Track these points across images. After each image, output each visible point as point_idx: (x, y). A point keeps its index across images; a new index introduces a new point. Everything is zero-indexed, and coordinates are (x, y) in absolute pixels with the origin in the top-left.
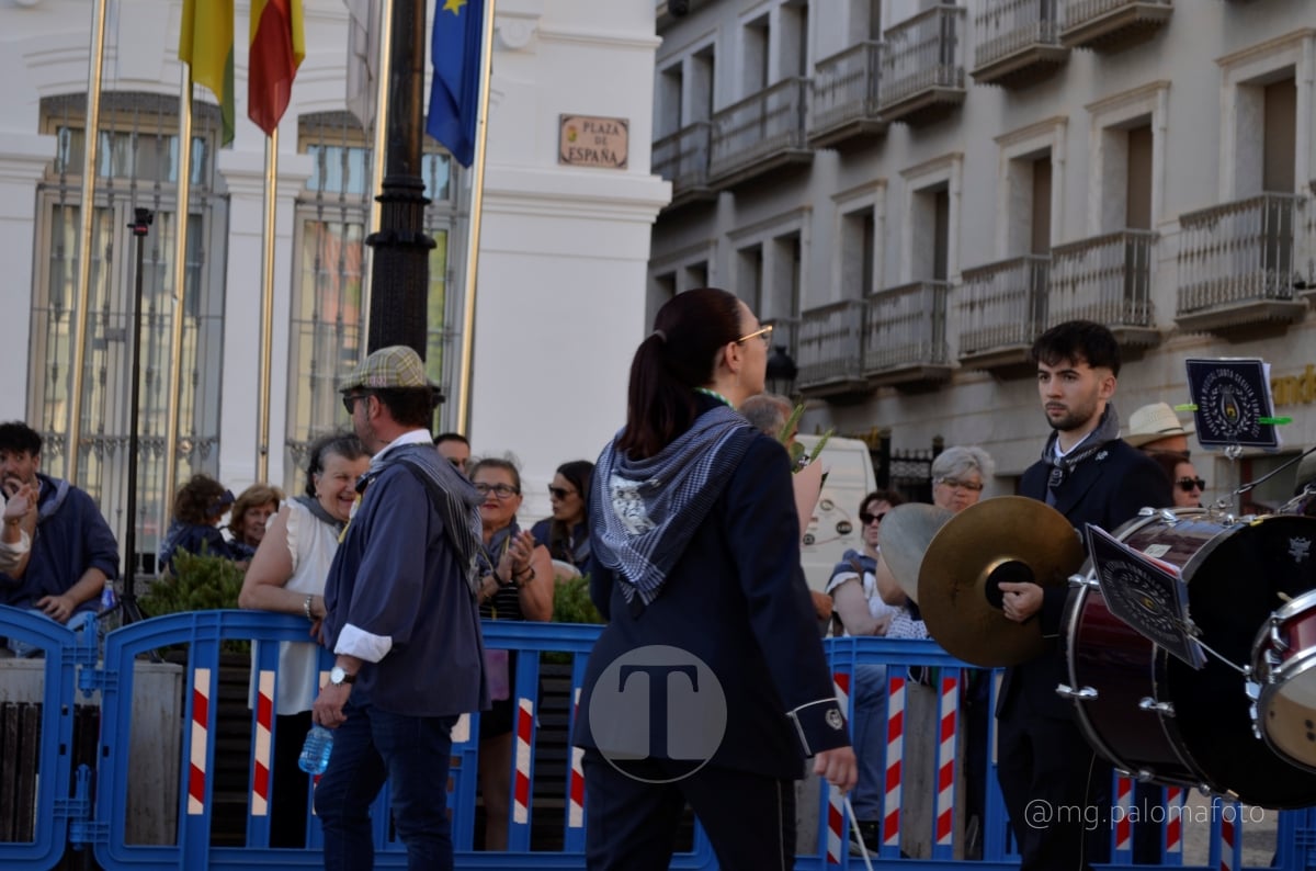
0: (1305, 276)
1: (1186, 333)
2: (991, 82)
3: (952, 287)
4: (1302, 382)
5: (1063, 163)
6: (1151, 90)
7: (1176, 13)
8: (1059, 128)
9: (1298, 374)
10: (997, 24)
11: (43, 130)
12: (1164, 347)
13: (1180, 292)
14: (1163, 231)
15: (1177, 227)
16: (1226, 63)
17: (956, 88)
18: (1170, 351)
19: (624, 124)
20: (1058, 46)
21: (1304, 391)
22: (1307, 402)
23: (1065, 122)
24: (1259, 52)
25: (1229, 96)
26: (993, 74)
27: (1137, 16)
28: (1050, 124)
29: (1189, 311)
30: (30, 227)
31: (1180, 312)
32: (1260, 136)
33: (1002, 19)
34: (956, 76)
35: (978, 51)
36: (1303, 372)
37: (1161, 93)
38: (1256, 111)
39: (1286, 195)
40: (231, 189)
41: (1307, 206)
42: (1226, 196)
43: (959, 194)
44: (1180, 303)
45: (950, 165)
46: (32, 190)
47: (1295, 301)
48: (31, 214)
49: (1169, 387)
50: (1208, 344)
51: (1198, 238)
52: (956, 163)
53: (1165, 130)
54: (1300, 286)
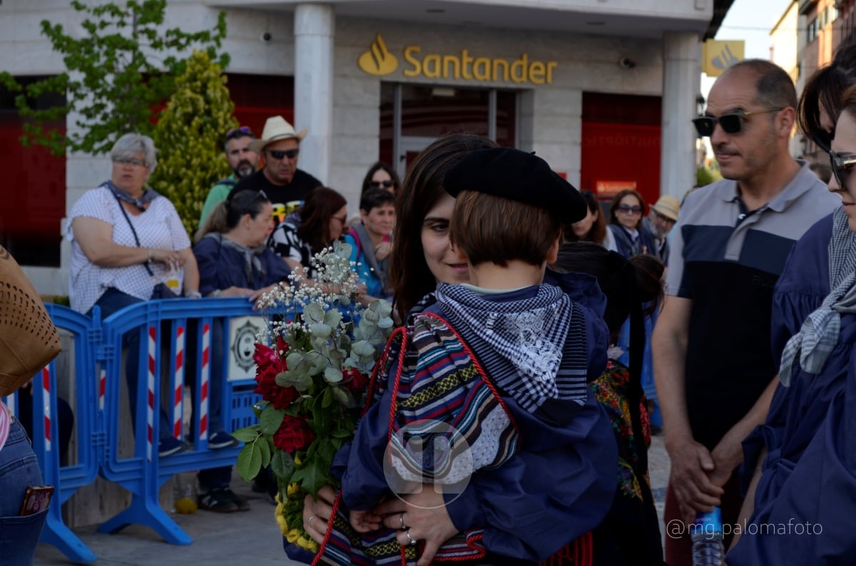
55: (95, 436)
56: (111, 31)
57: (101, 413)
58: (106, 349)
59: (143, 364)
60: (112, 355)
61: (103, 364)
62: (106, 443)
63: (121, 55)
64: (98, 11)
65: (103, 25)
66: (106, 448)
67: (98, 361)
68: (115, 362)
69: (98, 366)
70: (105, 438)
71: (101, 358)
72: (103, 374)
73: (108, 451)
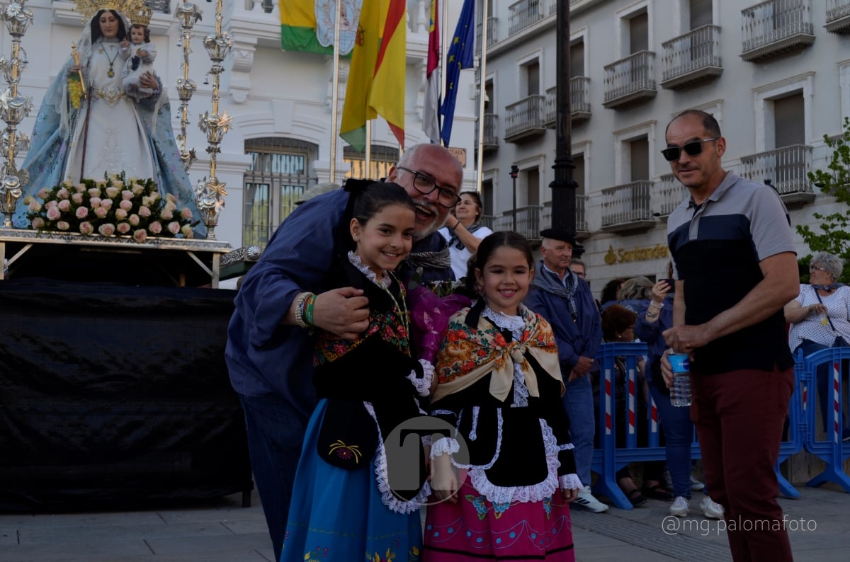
0: (659, 211)
1: (605, 233)
2: (512, 142)
3: (495, 218)
4: (655, 250)
5: (544, 171)
6: (584, 143)
7: (593, 115)
8: (542, 158)
9: (653, 248)
10: (513, 120)
11: (247, 153)
12: (592, 238)
13: (603, 218)
14: (590, 196)
15: (601, 193)
16: (617, 133)
17: (494, 145)
18: (595, 240)
19: (464, 150)
20: (540, 128)
21: (656, 254)
22: (657, 258)
23: (545, 156)
24: (632, 129)
25: (618, 146)
26: (513, 139)
27: (579, 116)
28: (539, 157)
29: (607, 225)
30: (242, 191)
31: (603, 225)
32: (630, 160)
33: (515, 119)
34: (494, 140)
35: (507, 131)
36: (656, 246)
37: (588, 145)
38: (628, 151)
39: (645, 181)
40: (318, 176)
41: (655, 185)
42: (618, 183)
43: (497, 184)
44: (603, 222)
45: (493, 173)
46: (242, 177)
47: (650, 220)
48: (242, 187)
49: (594, 253)
50: (612, 237)
51: (609, 198)
52: (495, 172)
53: (590, 158)
54: (657, 215)
55: (801, 425)
56: (838, 228)
57: (804, 412)
58: (807, 374)
59: (831, 385)
60: (810, 378)
61: (805, 383)
62: (808, 429)
63: (844, 243)
64: (829, 218)
65: (833, 226)
66: (808, 433)
67: (802, 381)
68: (812, 382)
69: (801, 384)
70: (807, 426)
71: (803, 379)
72: (805, 389)
73: (809, 435)
